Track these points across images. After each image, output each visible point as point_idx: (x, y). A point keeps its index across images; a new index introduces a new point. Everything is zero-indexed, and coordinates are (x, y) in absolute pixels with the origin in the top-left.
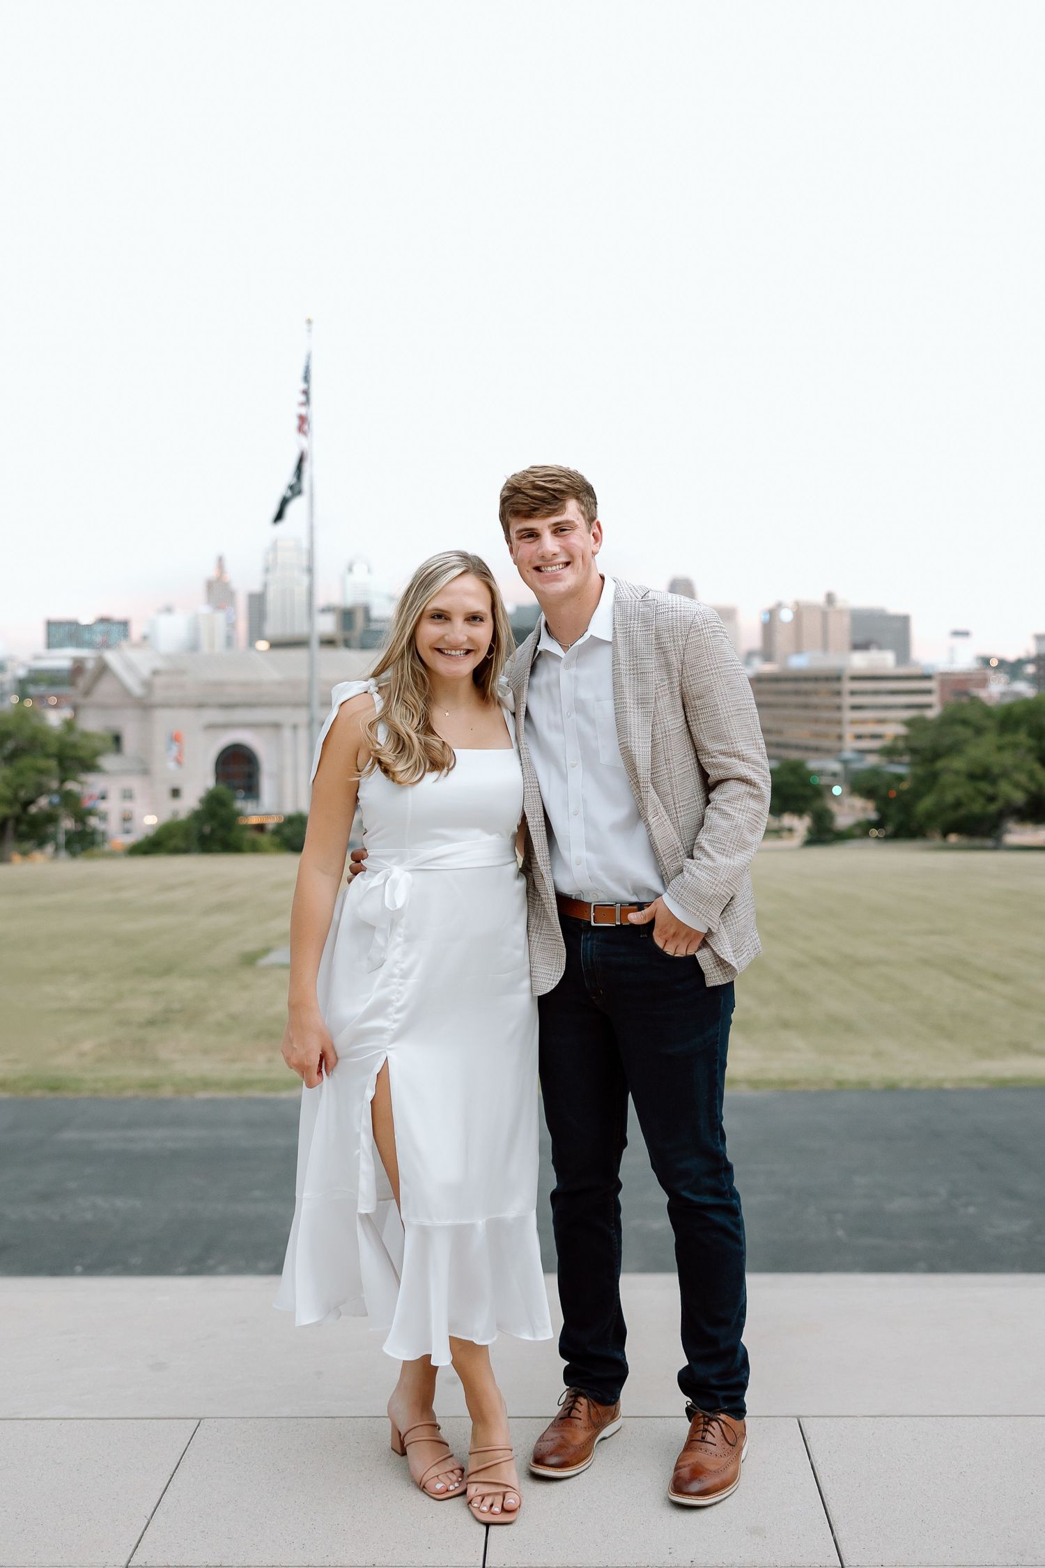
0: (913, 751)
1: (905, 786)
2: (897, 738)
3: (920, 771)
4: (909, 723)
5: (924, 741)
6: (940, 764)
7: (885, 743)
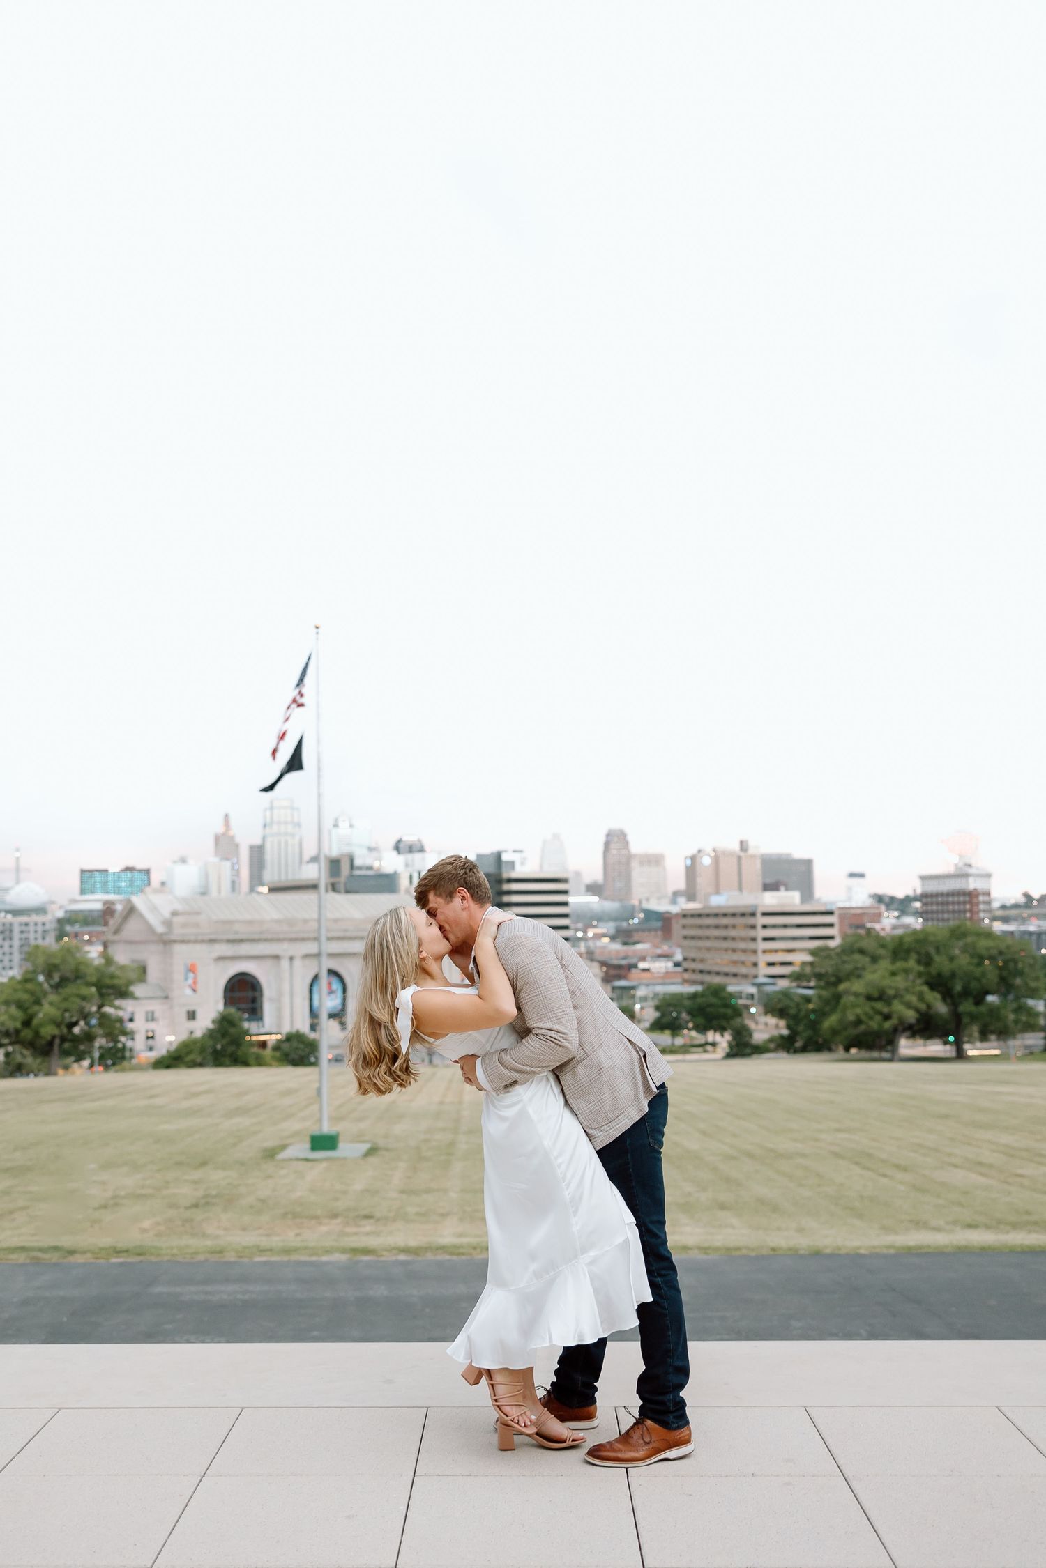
0: (819, 976)
1: (811, 1006)
2: (804, 964)
3: (824, 993)
4: (813, 952)
5: (827, 967)
6: (842, 987)
7: (796, 968)
